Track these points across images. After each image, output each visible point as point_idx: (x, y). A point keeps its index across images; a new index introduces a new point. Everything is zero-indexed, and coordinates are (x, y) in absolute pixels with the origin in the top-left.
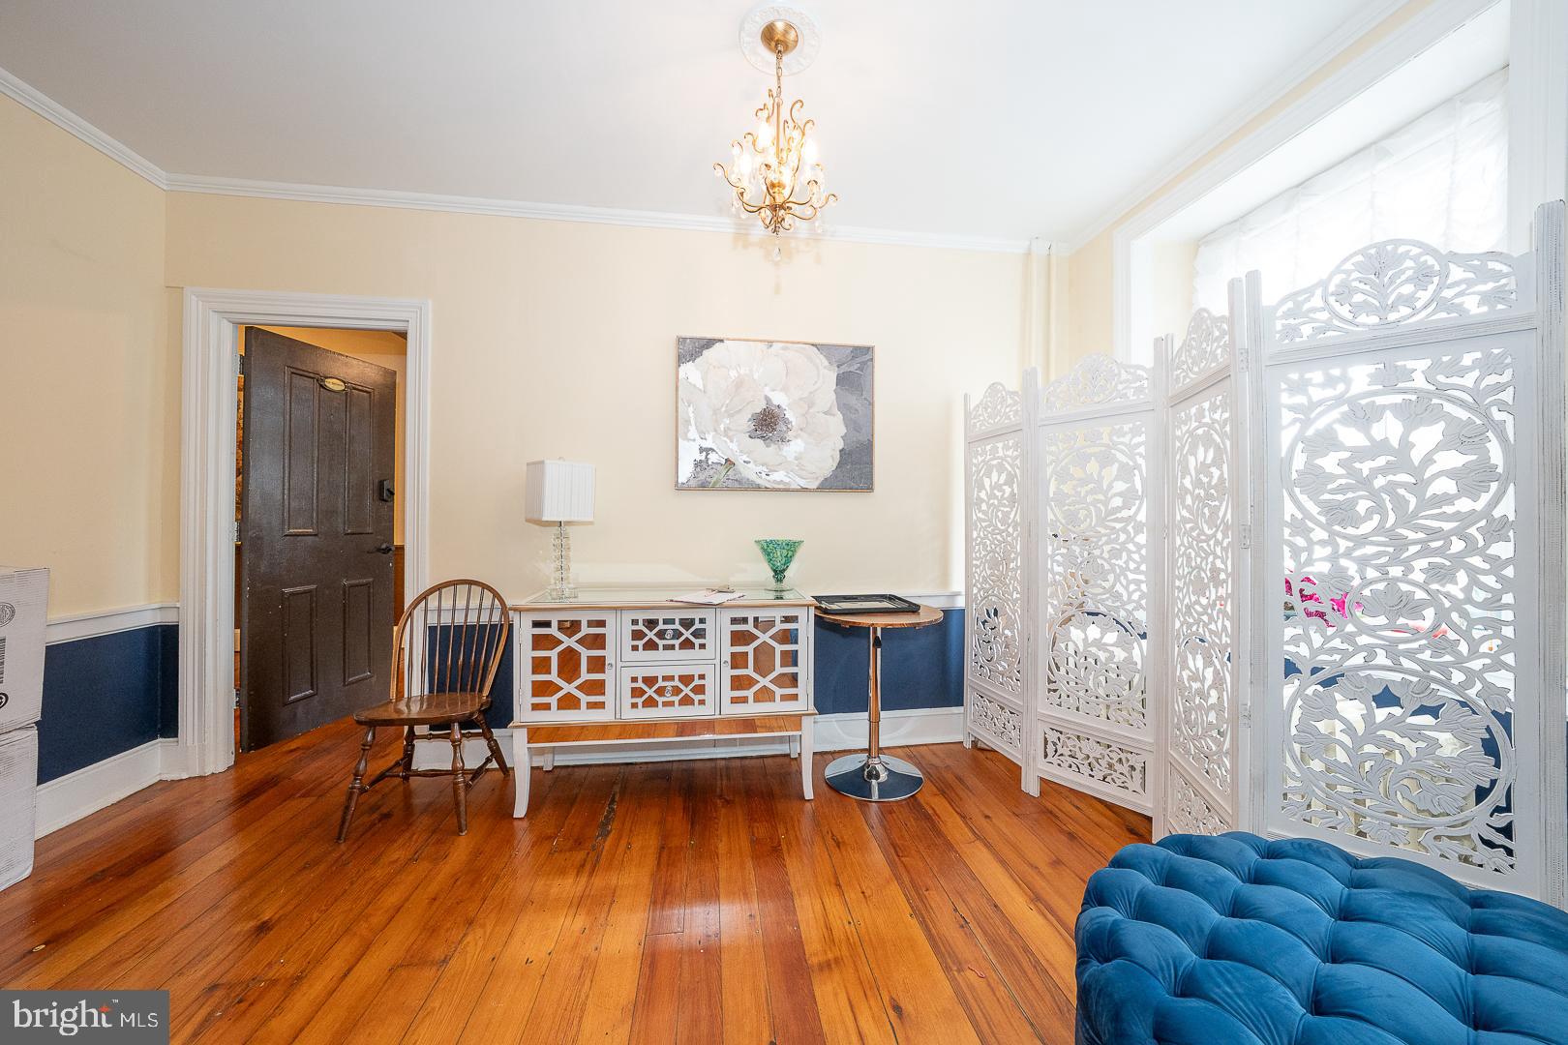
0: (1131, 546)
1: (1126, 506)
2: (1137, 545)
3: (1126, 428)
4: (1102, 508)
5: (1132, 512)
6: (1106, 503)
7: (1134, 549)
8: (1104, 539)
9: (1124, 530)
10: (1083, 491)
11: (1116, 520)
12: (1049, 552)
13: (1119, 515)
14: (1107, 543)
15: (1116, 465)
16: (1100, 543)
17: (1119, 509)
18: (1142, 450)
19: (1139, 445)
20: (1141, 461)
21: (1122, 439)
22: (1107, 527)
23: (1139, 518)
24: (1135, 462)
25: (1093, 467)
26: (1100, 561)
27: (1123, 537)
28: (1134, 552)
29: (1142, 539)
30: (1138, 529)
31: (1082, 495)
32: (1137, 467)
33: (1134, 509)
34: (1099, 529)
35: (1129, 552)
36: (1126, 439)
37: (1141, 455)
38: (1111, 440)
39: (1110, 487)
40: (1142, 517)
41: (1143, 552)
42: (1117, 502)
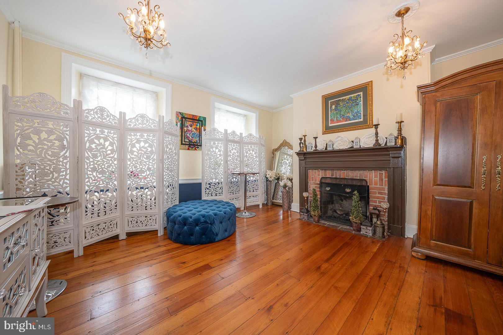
0: (113, 164)
1: (112, 153)
2: (114, 164)
3: (112, 132)
4: (105, 153)
5: (113, 155)
6: (106, 152)
7: (114, 165)
8: (105, 162)
9: (111, 160)
10: (99, 148)
11: (109, 157)
12: (86, 167)
13: (110, 156)
14: (106, 164)
15: (109, 142)
16: (104, 164)
17: (110, 154)
18: (116, 139)
19: (115, 137)
20: (116, 142)
21: (110, 135)
22: (106, 159)
23: (115, 157)
24: (114, 141)
25: (102, 141)
26: (104, 169)
27: (111, 162)
28: (114, 166)
29: (116, 162)
30: (115, 160)
31: (99, 149)
32: (115, 143)
33: (114, 154)
34: (104, 160)
35: (112, 166)
36: (112, 135)
37: (115, 140)
38: (108, 134)
39: (107, 147)
40: (116, 157)
41: (116, 166)
42: (109, 152)
